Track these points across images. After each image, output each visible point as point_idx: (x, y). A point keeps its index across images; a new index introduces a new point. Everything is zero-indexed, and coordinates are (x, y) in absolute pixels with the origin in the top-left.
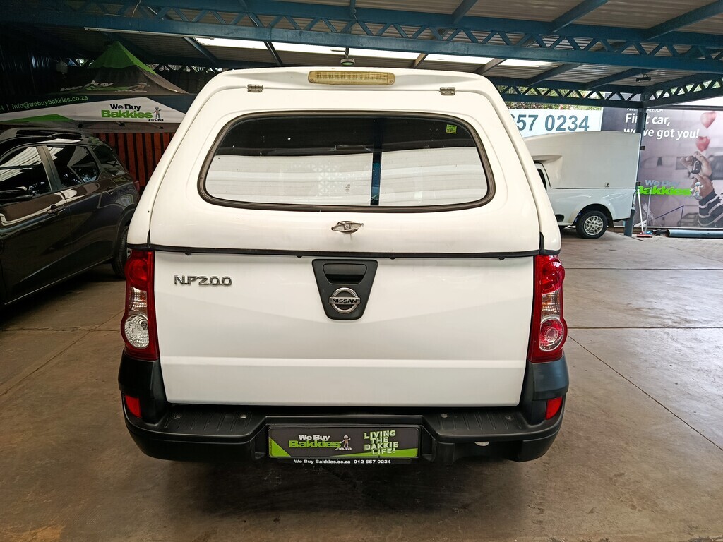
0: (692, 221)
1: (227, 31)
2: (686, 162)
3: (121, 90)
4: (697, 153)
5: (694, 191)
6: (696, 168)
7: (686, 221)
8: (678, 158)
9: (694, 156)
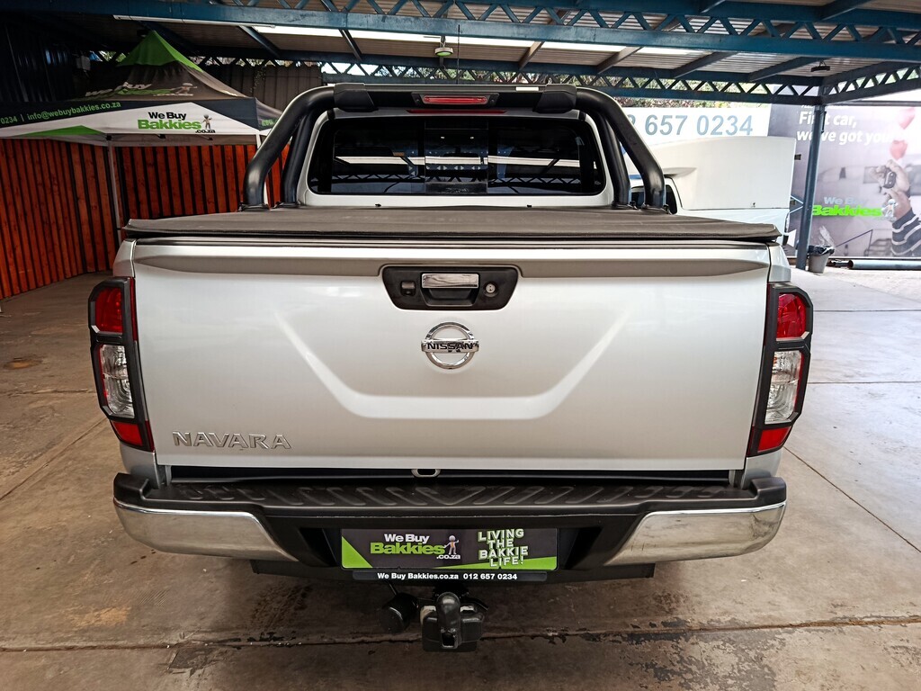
0: (883, 248)
1: (292, 18)
2: (877, 173)
3: (160, 94)
4: (891, 162)
6: (889, 181)
7: (875, 248)
8: (866, 168)
9: (887, 166)
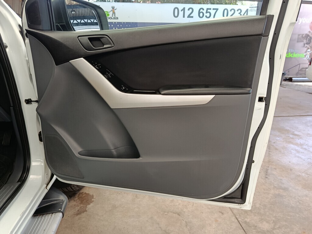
5: (306, 55)
7: (301, 72)
